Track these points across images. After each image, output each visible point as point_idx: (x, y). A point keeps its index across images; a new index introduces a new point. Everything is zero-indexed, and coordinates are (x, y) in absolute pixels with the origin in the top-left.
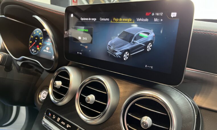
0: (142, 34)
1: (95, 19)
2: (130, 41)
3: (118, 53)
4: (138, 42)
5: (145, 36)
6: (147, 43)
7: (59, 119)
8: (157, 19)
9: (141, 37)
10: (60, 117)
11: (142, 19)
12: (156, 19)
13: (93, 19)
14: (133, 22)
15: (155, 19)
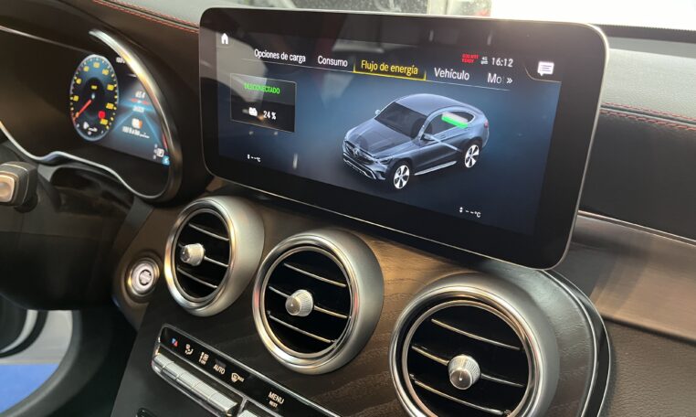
0: (448, 117)
1: (302, 59)
2: (413, 135)
3: (377, 167)
4: (437, 140)
5: (460, 122)
6: (464, 145)
7: (204, 358)
8: (495, 75)
9: (447, 126)
10: (207, 351)
11: (449, 70)
12: (492, 76)
13: (295, 58)
14: (422, 78)
15: (490, 75)
